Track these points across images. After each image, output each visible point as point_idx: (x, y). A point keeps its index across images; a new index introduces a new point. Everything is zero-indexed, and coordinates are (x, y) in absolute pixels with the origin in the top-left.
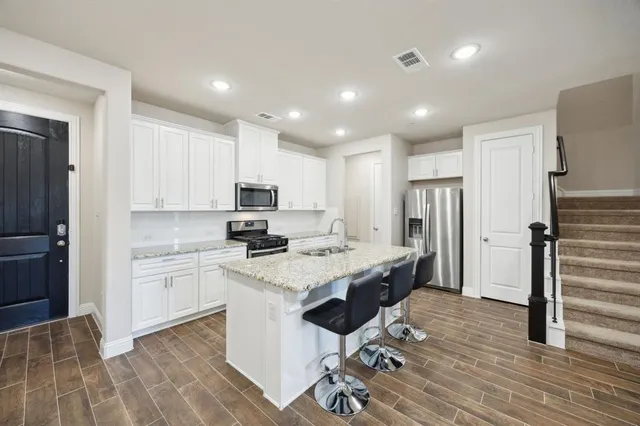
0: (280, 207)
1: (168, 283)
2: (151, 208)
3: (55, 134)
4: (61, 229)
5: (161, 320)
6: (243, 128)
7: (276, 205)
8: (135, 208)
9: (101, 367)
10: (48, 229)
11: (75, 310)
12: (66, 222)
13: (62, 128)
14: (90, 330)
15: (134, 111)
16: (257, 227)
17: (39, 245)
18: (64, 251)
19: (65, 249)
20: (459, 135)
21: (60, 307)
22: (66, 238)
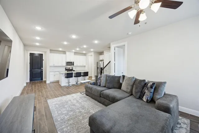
0: (74, 65)
1: (55, 75)
2: (53, 65)
3: (41, 55)
4: (42, 68)
5: (53, 80)
6: (67, 53)
7: (73, 65)
8: (50, 65)
9: (46, 84)
10: (40, 68)
11: (44, 80)
12: (43, 67)
13: (42, 55)
14: (45, 82)
15: (50, 53)
16: (71, 68)
17: (39, 70)
18: (42, 71)
19: (43, 71)
20: (103, 52)
21: (42, 79)
22: (43, 70)
